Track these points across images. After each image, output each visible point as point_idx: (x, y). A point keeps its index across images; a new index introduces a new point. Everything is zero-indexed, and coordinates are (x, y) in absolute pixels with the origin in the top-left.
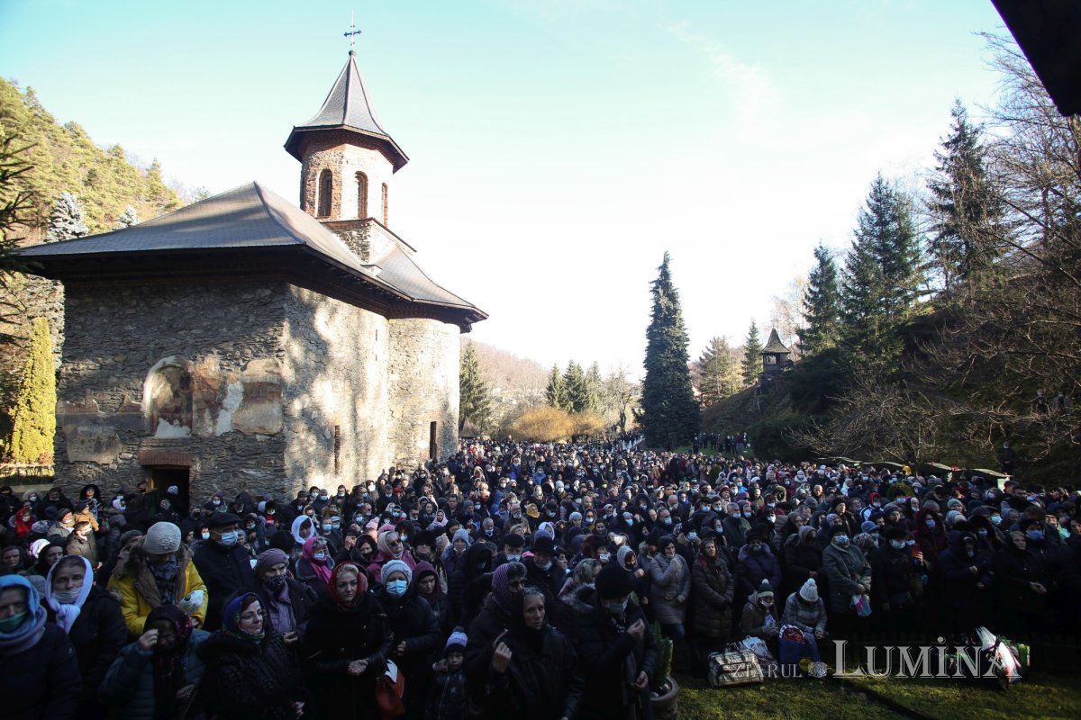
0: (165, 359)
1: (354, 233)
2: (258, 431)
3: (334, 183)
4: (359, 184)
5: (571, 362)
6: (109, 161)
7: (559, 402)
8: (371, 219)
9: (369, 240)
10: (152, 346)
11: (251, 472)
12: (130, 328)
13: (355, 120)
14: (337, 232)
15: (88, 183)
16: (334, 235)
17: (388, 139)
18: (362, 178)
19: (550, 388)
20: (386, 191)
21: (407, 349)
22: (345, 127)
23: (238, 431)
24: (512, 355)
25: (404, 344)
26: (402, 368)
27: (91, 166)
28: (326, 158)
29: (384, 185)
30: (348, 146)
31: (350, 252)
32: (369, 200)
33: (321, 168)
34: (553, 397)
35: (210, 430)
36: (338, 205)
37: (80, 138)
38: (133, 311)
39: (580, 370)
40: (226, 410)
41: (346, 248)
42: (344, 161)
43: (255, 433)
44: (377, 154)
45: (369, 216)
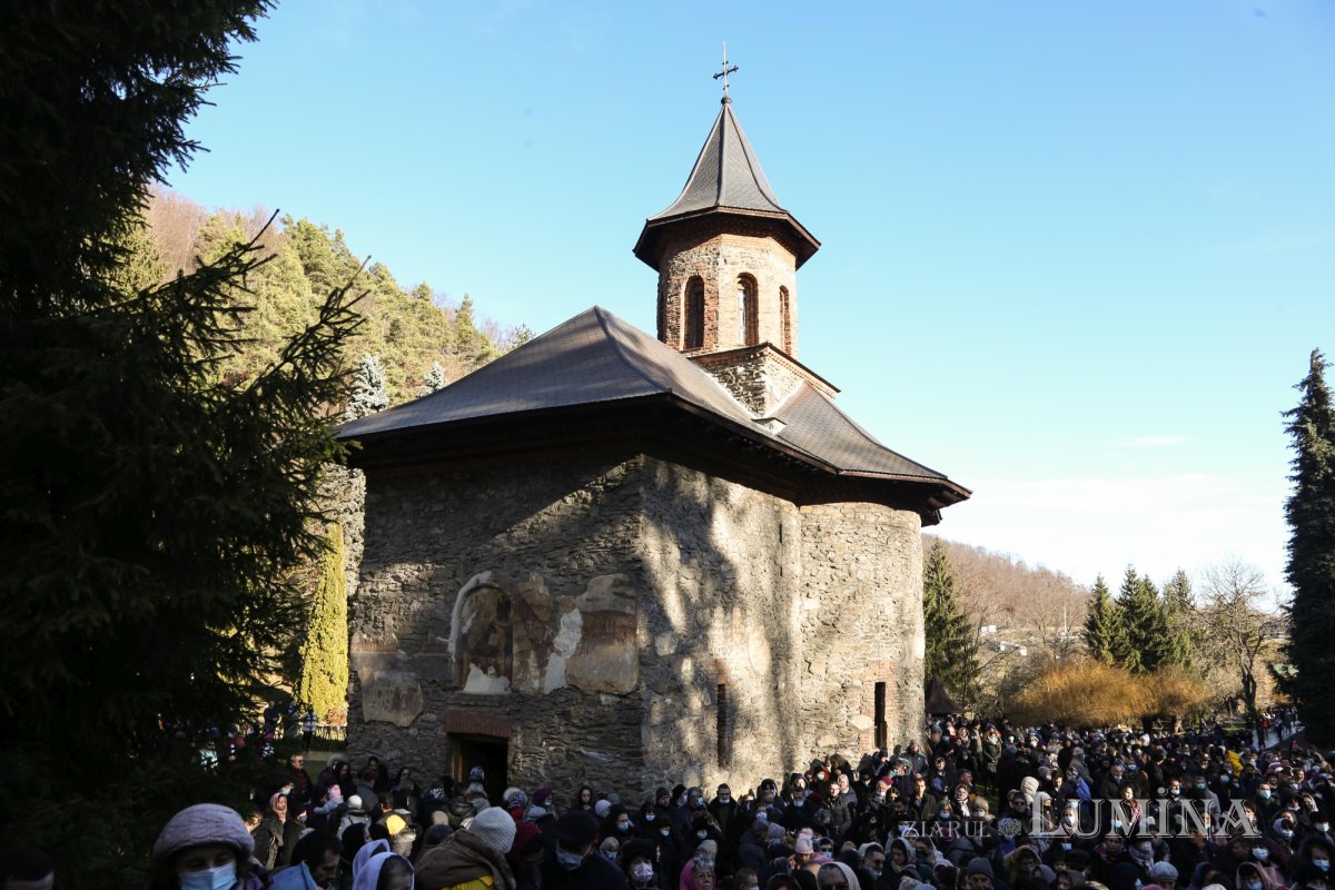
0: (479, 576)
1: (740, 370)
2: (602, 687)
3: (707, 296)
4: (745, 292)
5: (1131, 575)
6: (413, 306)
7: (1112, 650)
8: (766, 345)
9: (764, 378)
10: (463, 557)
11: (593, 754)
12: (437, 531)
13: (735, 196)
14: (712, 371)
15: (390, 339)
16: (710, 375)
17: (786, 217)
18: (748, 283)
19: (1092, 625)
20: (787, 299)
21: (831, 555)
22: (720, 210)
23: (574, 688)
24: (1014, 563)
25: (828, 547)
26: (824, 588)
27: (394, 315)
28: (694, 260)
29: (783, 290)
30: (726, 237)
31: (734, 400)
32: (760, 316)
33: (687, 275)
34: (1100, 642)
35: (536, 684)
36: (715, 329)
37: (384, 283)
38: (440, 508)
39: (1149, 588)
40: (559, 653)
41: (729, 394)
42: (721, 260)
43: (599, 692)
44: (770, 243)
45: (761, 341)
